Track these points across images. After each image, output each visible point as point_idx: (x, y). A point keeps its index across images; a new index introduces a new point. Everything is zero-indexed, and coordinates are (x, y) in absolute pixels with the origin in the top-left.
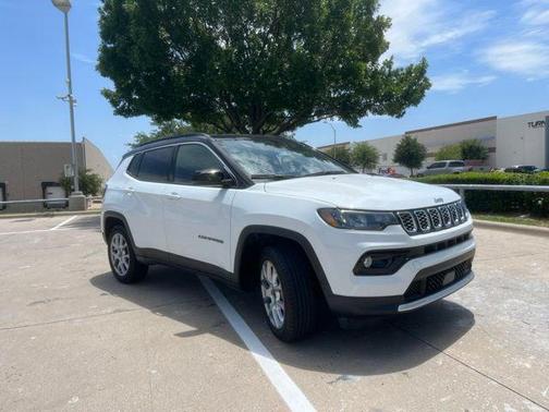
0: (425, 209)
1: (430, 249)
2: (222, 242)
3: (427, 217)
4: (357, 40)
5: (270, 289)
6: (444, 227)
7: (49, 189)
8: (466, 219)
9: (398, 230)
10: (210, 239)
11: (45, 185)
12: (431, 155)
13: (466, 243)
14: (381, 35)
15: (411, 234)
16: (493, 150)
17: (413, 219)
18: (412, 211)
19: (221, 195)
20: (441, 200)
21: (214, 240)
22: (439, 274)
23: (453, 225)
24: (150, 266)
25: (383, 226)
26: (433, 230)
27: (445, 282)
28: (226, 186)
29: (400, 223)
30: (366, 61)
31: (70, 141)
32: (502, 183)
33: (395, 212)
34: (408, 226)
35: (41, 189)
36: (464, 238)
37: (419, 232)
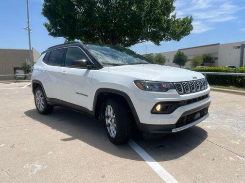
0: (188, 82)
1: (189, 102)
2: (87, 96)
3: (189, 86)
4: (162, 5)
5: (110, 119)
6: (197, 91)
7: (17, 71)
8: (207, 87)
9: (174, 92)
10: (81, 94)
11: (15, 69)
12: (189, 60)
13: (206, 99)
14: (172, 3)
15: (180, 94)
16: (217, 59)
17: (182, 86)
18: (181, 82)
19: (87, 72)
20: (196, 78)
21: (83, 95)
22: (193, 114)
23: (201, 90)
24: (55, 107)
25: (166, 90)
26: (191, 92)
27: (196, 118)
28: (89, 68)
29: (175, 88)
30: (164, 15)
31: (29, 49)
32: (223, 72)
33: (173, 83)
34: (179, 90)
35: (13, 70)
36: (206, 96)
37: (185, 93)
